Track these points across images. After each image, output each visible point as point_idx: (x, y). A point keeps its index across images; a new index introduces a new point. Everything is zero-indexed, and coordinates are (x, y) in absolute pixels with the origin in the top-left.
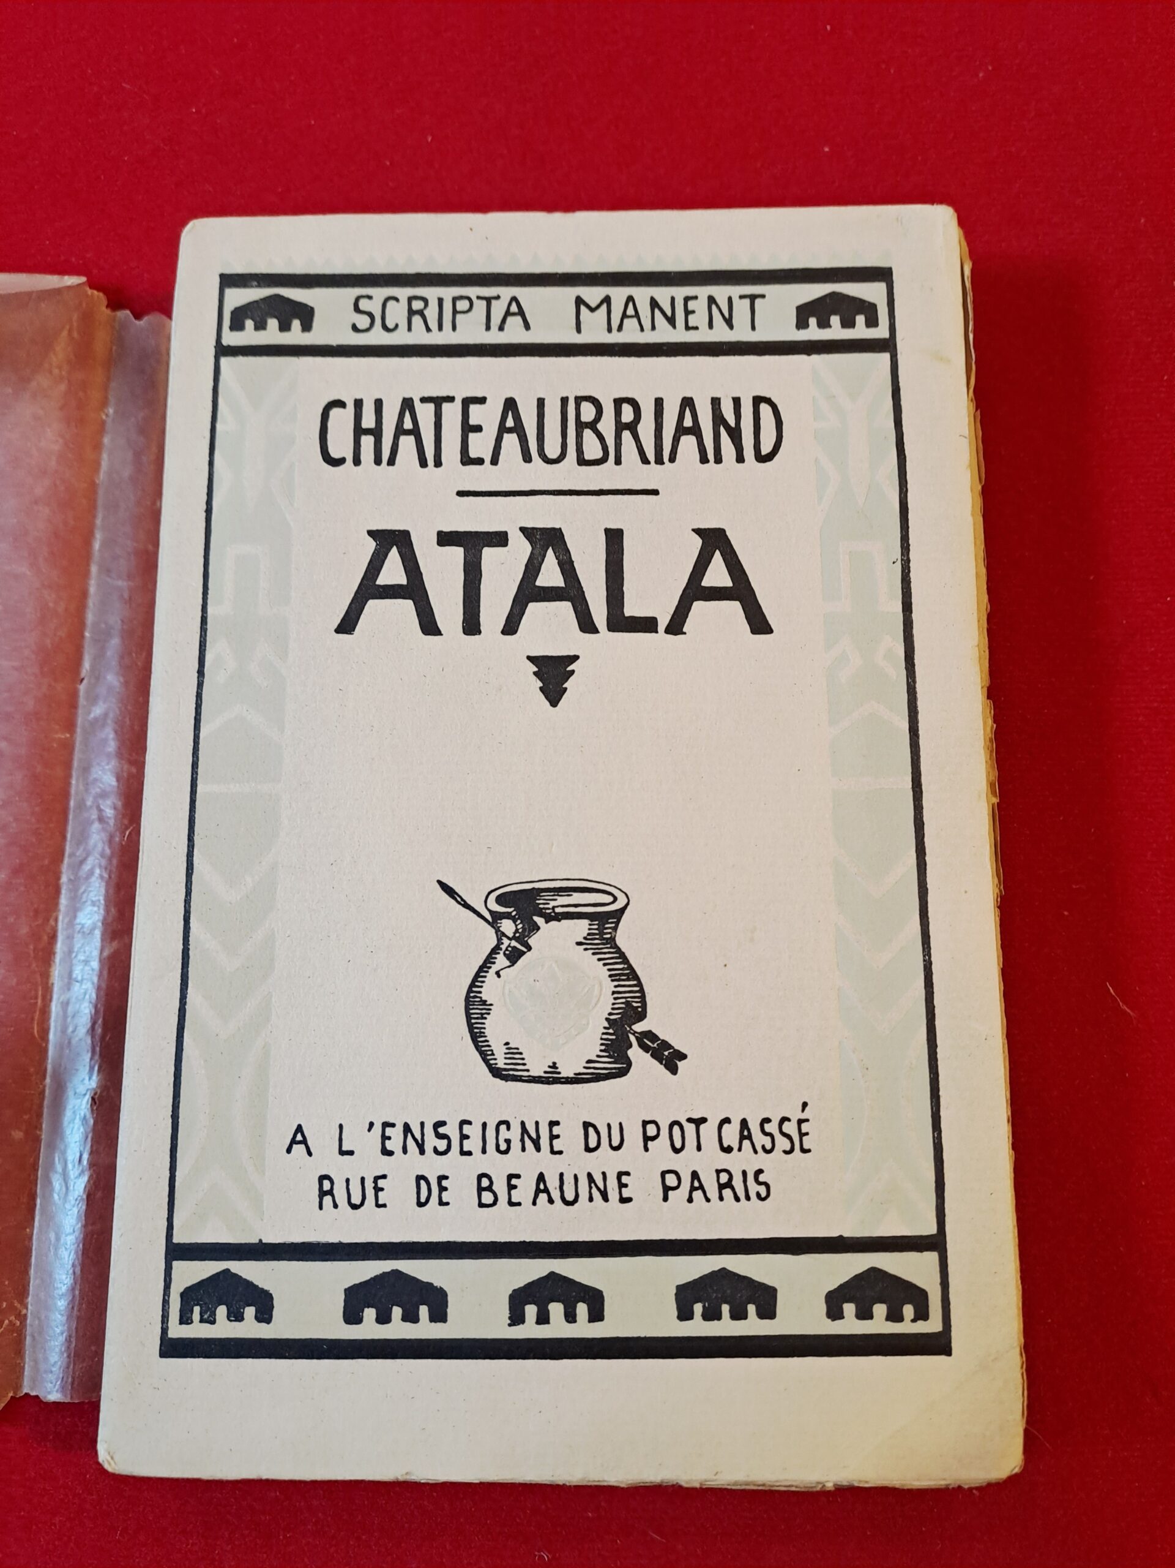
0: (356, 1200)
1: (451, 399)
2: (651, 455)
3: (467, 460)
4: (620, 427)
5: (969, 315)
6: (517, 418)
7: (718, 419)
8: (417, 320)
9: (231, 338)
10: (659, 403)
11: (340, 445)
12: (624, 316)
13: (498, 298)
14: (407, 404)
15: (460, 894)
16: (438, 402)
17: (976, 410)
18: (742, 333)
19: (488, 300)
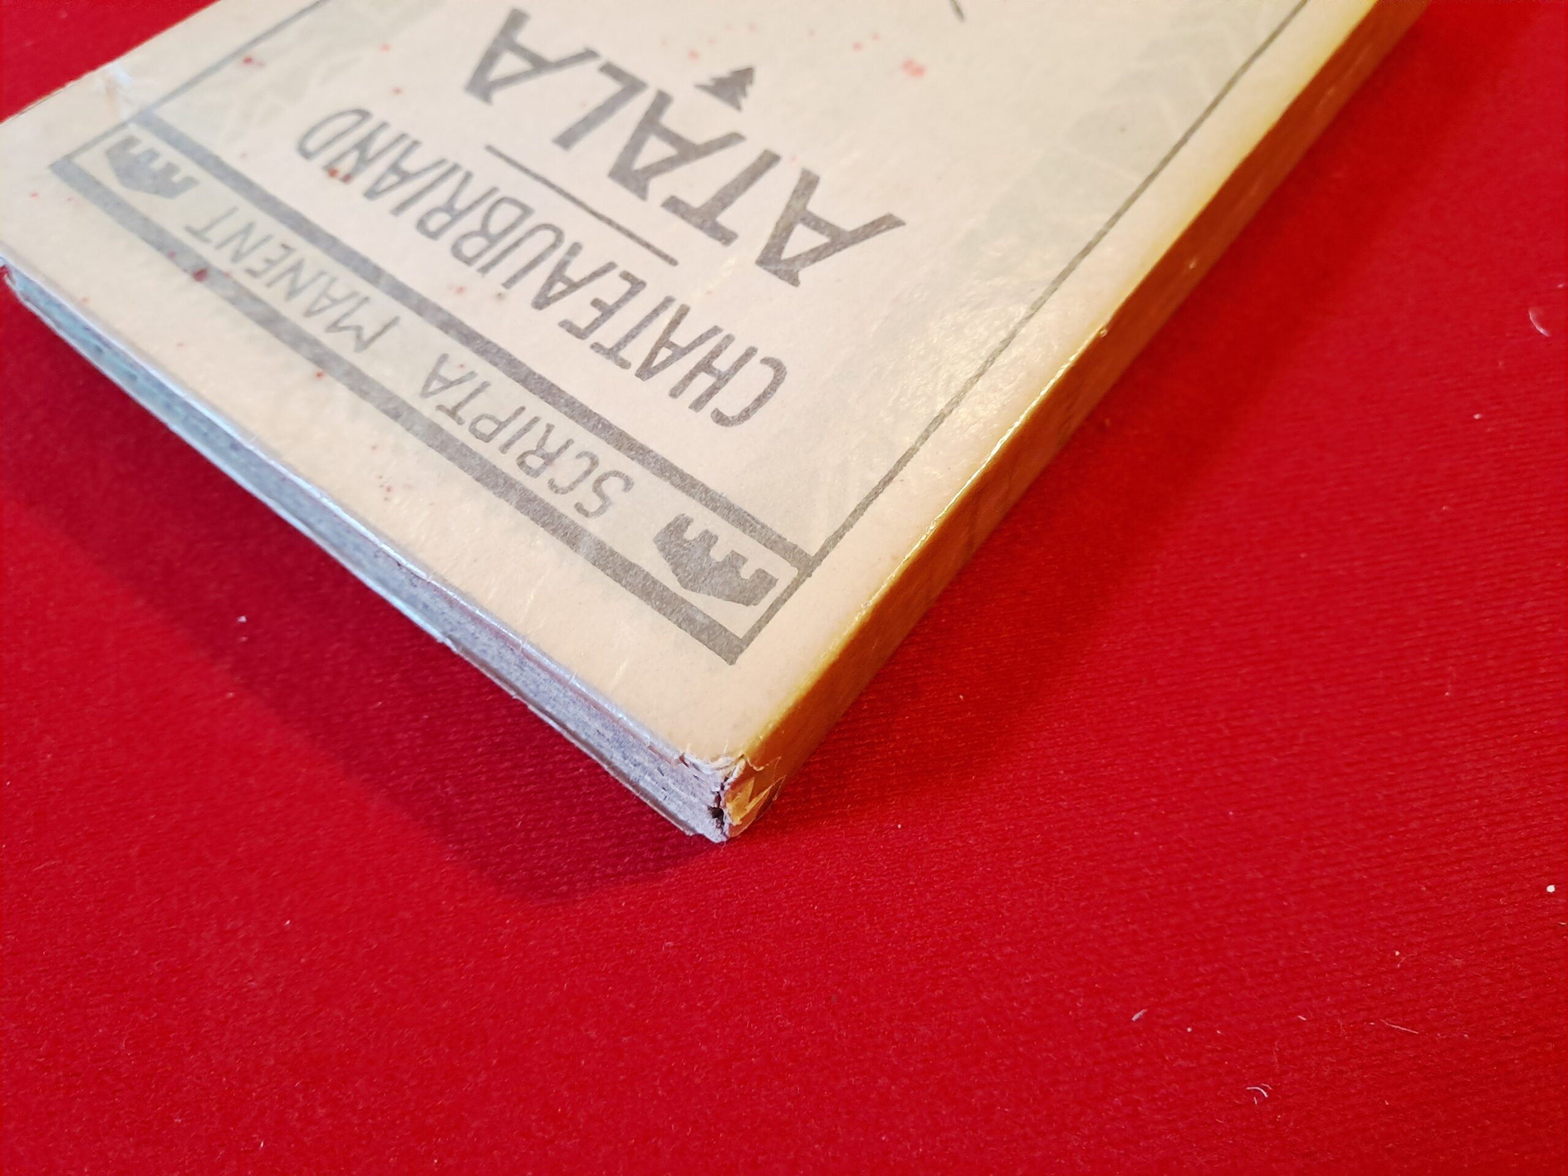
1: (597, 347)
2: (457, 177)
3: (636, 285)
4: (457, 216)
6: (550, 283)
7: (364, 161)
8: (551, 446)
9: (784, 572)
10: (400, 209)
11: (756, 376)
12: (335, 302)
13: (440, 408)
14: (647, 370)
16: (612, 353)
19: (453, 413)
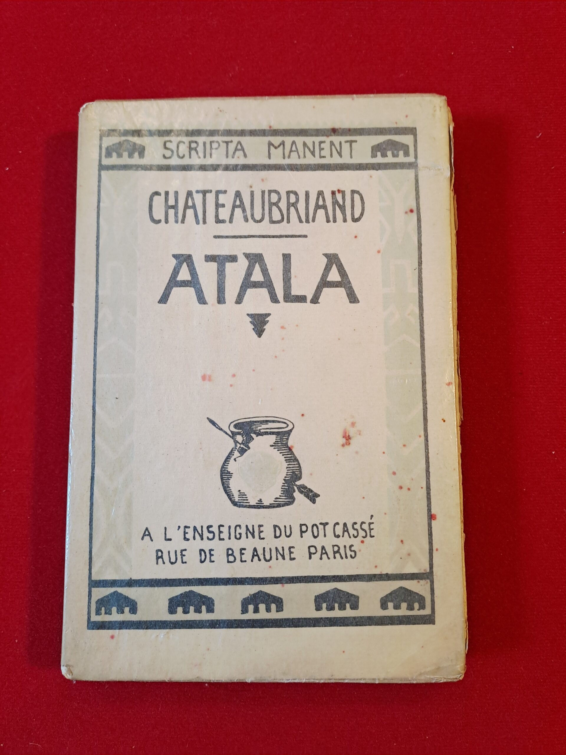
0: (173, 560)
1: (211, 191)
2: (303, 218)
3: (218, 221)
4: (289, 205)
5: (452, 150)
6: (241, 201)
7: (335, 203)
8: (193, 152)
9: (106, 162)
10: (307, 194)
11: (158, 213)
12: (291, 151)
13: (232, 142)
14: (189, 194)
15: (218, 424)
16: (205, 193)
17: (454, 195)
18: (346, 159)
19: (227, 143)
